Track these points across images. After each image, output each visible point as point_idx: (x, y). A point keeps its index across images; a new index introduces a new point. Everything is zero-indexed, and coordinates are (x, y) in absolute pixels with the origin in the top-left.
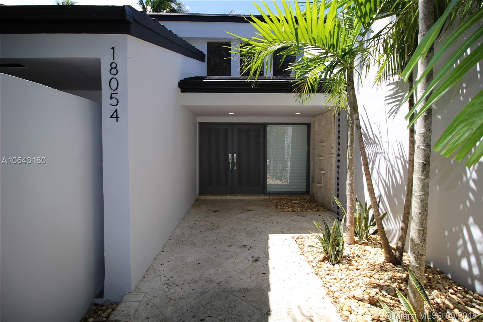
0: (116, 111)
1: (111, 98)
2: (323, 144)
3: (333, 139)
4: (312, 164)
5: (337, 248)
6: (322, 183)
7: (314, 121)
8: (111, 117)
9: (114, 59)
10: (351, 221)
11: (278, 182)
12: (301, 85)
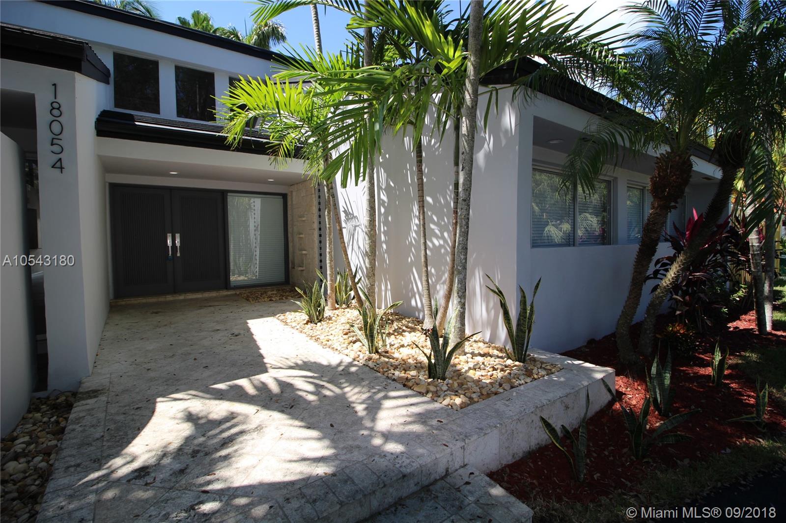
0: (60, 159)
1: (52, 144)
2: (303, 219)
3: (314, 212)
4: (290, 245)
5: (319, 309)
6: (304, 265)
7: (292, 192)
8: (53, 167)
9: (55, 98)
10: (332, 289)
11: (242, 278)
12: (276, 147)
